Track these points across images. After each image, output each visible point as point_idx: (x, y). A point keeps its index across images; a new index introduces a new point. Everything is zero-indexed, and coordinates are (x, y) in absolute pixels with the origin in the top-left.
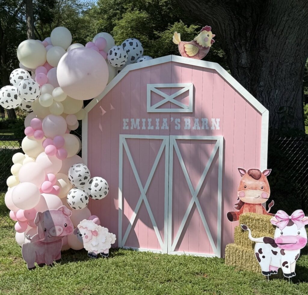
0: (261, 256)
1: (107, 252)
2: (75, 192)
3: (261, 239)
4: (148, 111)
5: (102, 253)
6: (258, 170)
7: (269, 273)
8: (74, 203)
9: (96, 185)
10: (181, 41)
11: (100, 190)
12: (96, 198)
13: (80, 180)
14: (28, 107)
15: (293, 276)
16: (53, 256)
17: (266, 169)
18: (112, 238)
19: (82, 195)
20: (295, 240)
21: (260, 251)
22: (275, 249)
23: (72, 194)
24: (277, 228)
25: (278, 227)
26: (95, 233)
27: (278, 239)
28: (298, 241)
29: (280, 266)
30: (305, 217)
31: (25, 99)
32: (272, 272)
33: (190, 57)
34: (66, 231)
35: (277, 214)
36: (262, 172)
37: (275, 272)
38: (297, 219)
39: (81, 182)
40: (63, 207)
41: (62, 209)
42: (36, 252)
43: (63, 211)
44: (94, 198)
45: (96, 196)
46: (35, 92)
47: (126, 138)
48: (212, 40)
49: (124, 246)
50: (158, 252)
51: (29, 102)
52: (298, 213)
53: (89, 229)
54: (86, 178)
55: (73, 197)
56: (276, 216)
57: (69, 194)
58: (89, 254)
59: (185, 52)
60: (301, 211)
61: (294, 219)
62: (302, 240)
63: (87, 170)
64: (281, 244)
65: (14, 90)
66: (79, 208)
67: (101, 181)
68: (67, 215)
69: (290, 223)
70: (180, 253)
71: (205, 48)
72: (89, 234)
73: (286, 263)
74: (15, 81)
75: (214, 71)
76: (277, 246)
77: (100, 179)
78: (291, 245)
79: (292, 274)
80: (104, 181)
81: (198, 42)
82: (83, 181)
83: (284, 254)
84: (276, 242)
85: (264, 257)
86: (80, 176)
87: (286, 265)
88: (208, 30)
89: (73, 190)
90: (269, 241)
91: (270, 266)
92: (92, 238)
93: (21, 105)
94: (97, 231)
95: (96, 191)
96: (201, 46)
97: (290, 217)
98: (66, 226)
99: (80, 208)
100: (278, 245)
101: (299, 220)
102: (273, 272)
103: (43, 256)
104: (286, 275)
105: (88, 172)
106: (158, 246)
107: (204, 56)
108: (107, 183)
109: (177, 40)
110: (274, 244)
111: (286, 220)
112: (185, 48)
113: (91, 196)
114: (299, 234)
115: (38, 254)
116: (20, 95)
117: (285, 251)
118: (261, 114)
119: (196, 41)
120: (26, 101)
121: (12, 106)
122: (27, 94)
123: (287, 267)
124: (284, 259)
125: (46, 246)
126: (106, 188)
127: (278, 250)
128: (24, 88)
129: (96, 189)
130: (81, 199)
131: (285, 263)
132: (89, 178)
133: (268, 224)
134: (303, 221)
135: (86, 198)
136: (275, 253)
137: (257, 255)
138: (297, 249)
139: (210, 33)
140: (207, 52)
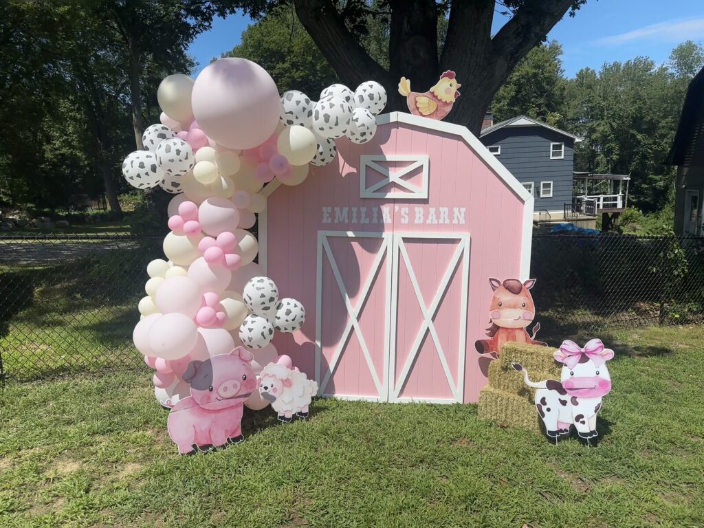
0: (544, 408)
1: (306, 410)
2: (253, 322)
3: (543, 384)
4: (362, 196)
5: (299, 413)
6: (518, 281)
7: (557, 432)
8: (250, 339)
9: (288, 312)
10: (412, 91)
11: (293, 320)
12: (286, 331)
13: (263, 303)
14: (175, 185)
15: (594, 436)
16: (226, 431)
17: (528, 278)
18: (312, 388)
19: (265, 327)
20: (592, 384)
21: (543, 401)
22: (563, 398)
23: (249, 325)
24: (564, 368)
25: (566, 365)
26: (287, 383)
27: (567, 382)
28: (597, 385)
29: (572, 421)
30: (605, 350)
31: (170, 170)
32: (561, 431)
33: (424, 116)
34: (246, 386)
35: (562, 346)
36: (523, 283)
37: (566, 430)
38: (593, 352)
39: (264, 306)
40: (239, 349)
41: (238, 351)
42: (194, 426)
43: (239, 355)
44: (283, 331)
45: (286, 329)
46: (187, 158)
47: (327, 237)
48: (456, 92)
49: (324, 393)
50: (375, 401)
51: (178, 175)
52: (593, 344)
53: (278, 377)
54: (272, 299)
55: (250, 330)
56: (562, 349)
57: (244, 325)
58: (280, 417)
59: (418, 108)
60: (598, 340)
61: (589, 353)
62: (603, 384)
63: (275, 287)
64: (571, 389)
65: (151, 157)
66: (258, 347)
67: (296, 306)
68: (246, 361)
69: (584, 358)
70: (405, 399)
71: (446, 104)
72: (278, 385)
73: (582, 416)
74: (152, 141)
75: (459, 138)
76: (566, 393)
77: (293, 301)
78: (588, 392)
79: (592, 433)
80: (299, 305)
81: (435, 94)
82: (268, 304)
83: (576, 403)
84: (564, 387)
85: (548, 410)
86: (263, 296)
87: (581, 420)
88: (450, 76)
89: (249, 319)
90: (554, 385)
91: (558, 422)
92: (283, 391)
93: (163, 182)
94: (290, 378)
95: (287, 321)
96: (440, 100)
97: (583, 350)
98: (245, 379)
99: (260, 347)
100: (567, 390)
101: (596, 354)
102: (563, 432)
103: (207, 433)
104: (582, 434)
105: (275, 291)
106: (374, 391)
107: (444, 115)
108: (303, 309)
109: (406, 89)
110: (562, 391)
111: (577, 354)
112: (416, 102)
113: (278, 328)
114: (598, 374)
115: (198, 430)
116: (161, 163)
117: (577, 400)
118: (523, 202)
119: (433, 93)
120: (172, 174)
121: (149, 184)
122: (172, 161)
123: (583, 423)
124: (577, 411)
125: (213, 416)
126: (302, 316)
127: (567, 397)
128: (167, 152)
129: (287, 317)
130: (262, 334)
131: (579, 418)
132: (276, 299)
133: (547, 360)
134: (602, 356)
135: (270, 331)
136: (564, 403)
137: (539, 407)
138: (596, 396)
139: (454, 81)
140: (449, 109)
